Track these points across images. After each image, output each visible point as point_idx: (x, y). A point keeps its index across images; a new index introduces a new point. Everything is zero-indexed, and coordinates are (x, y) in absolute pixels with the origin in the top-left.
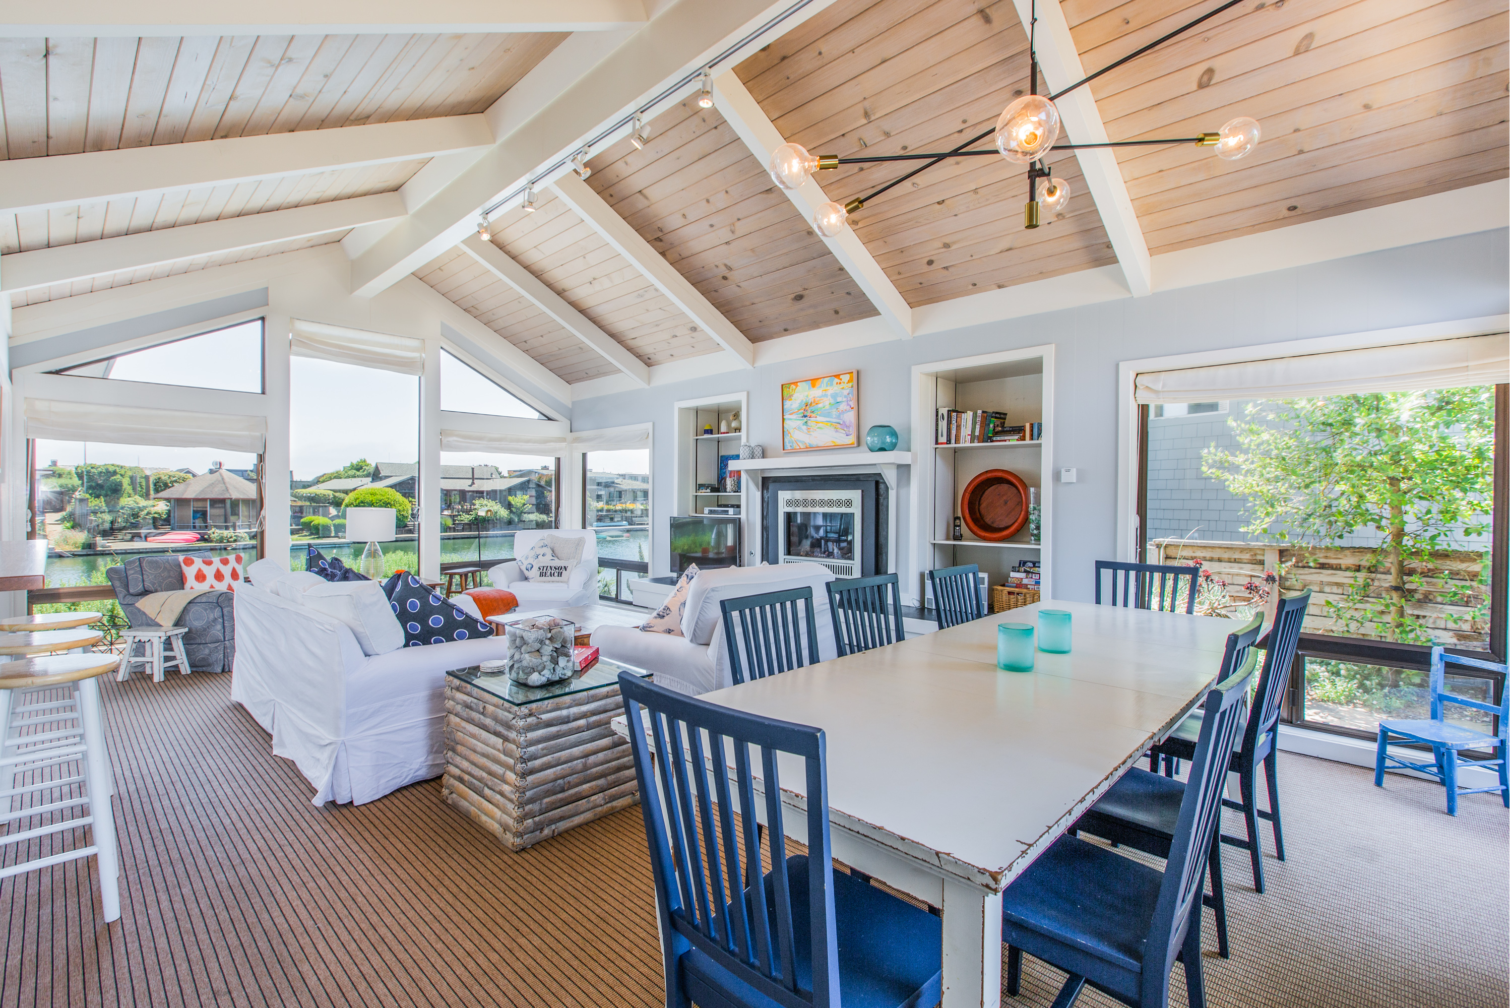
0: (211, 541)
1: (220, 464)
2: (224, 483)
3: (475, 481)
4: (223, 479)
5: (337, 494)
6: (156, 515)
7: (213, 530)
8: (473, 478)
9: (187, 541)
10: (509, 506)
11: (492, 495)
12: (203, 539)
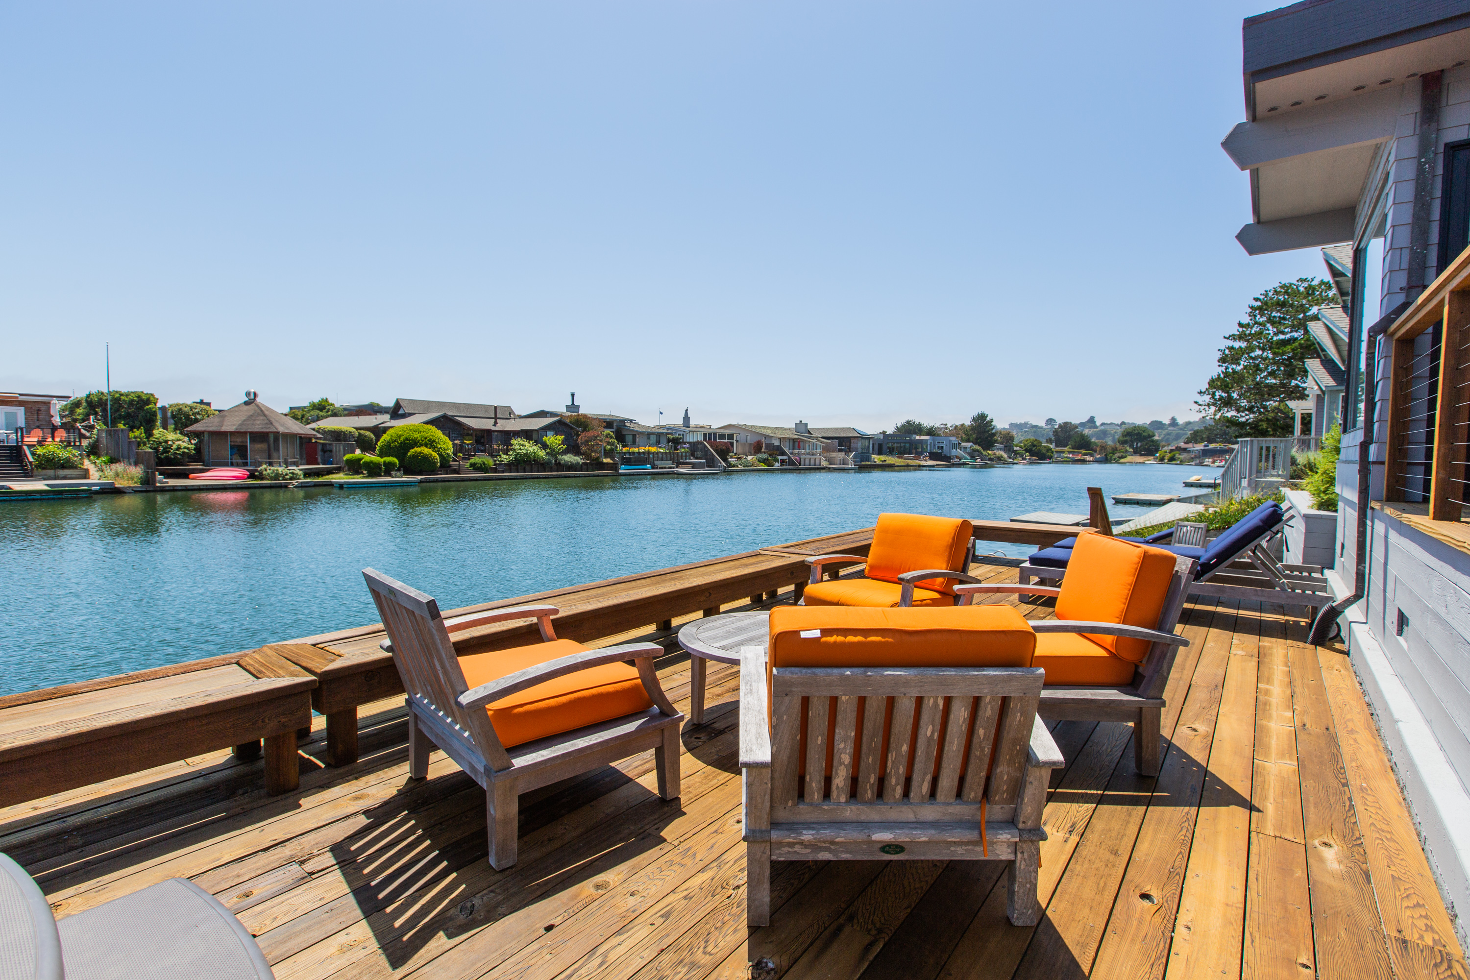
0: (262, 479)
1: (255, 394)
2: (265, 416)
3: (498, 421)
4: (262, 411)
5: (362, 432)
6: (186, 451)
7: (264, 466)
8: (496, 418)
9: (237, 478)
10: (544, 446)
11: (527, 434)
12: (252, 476)
